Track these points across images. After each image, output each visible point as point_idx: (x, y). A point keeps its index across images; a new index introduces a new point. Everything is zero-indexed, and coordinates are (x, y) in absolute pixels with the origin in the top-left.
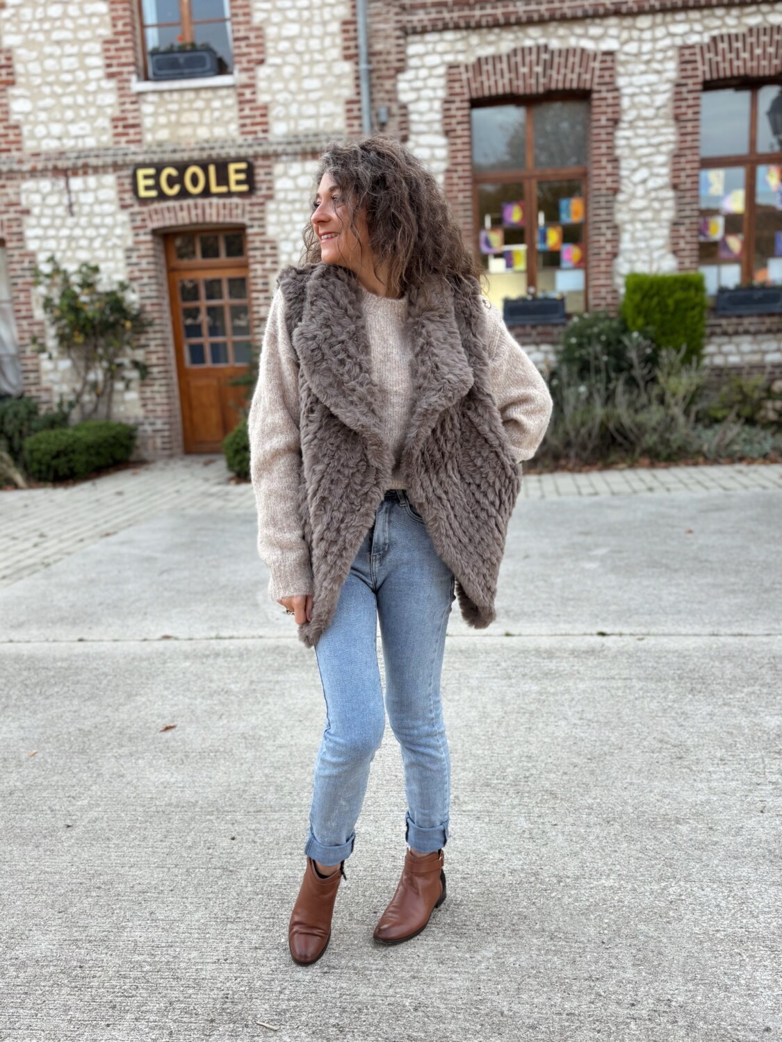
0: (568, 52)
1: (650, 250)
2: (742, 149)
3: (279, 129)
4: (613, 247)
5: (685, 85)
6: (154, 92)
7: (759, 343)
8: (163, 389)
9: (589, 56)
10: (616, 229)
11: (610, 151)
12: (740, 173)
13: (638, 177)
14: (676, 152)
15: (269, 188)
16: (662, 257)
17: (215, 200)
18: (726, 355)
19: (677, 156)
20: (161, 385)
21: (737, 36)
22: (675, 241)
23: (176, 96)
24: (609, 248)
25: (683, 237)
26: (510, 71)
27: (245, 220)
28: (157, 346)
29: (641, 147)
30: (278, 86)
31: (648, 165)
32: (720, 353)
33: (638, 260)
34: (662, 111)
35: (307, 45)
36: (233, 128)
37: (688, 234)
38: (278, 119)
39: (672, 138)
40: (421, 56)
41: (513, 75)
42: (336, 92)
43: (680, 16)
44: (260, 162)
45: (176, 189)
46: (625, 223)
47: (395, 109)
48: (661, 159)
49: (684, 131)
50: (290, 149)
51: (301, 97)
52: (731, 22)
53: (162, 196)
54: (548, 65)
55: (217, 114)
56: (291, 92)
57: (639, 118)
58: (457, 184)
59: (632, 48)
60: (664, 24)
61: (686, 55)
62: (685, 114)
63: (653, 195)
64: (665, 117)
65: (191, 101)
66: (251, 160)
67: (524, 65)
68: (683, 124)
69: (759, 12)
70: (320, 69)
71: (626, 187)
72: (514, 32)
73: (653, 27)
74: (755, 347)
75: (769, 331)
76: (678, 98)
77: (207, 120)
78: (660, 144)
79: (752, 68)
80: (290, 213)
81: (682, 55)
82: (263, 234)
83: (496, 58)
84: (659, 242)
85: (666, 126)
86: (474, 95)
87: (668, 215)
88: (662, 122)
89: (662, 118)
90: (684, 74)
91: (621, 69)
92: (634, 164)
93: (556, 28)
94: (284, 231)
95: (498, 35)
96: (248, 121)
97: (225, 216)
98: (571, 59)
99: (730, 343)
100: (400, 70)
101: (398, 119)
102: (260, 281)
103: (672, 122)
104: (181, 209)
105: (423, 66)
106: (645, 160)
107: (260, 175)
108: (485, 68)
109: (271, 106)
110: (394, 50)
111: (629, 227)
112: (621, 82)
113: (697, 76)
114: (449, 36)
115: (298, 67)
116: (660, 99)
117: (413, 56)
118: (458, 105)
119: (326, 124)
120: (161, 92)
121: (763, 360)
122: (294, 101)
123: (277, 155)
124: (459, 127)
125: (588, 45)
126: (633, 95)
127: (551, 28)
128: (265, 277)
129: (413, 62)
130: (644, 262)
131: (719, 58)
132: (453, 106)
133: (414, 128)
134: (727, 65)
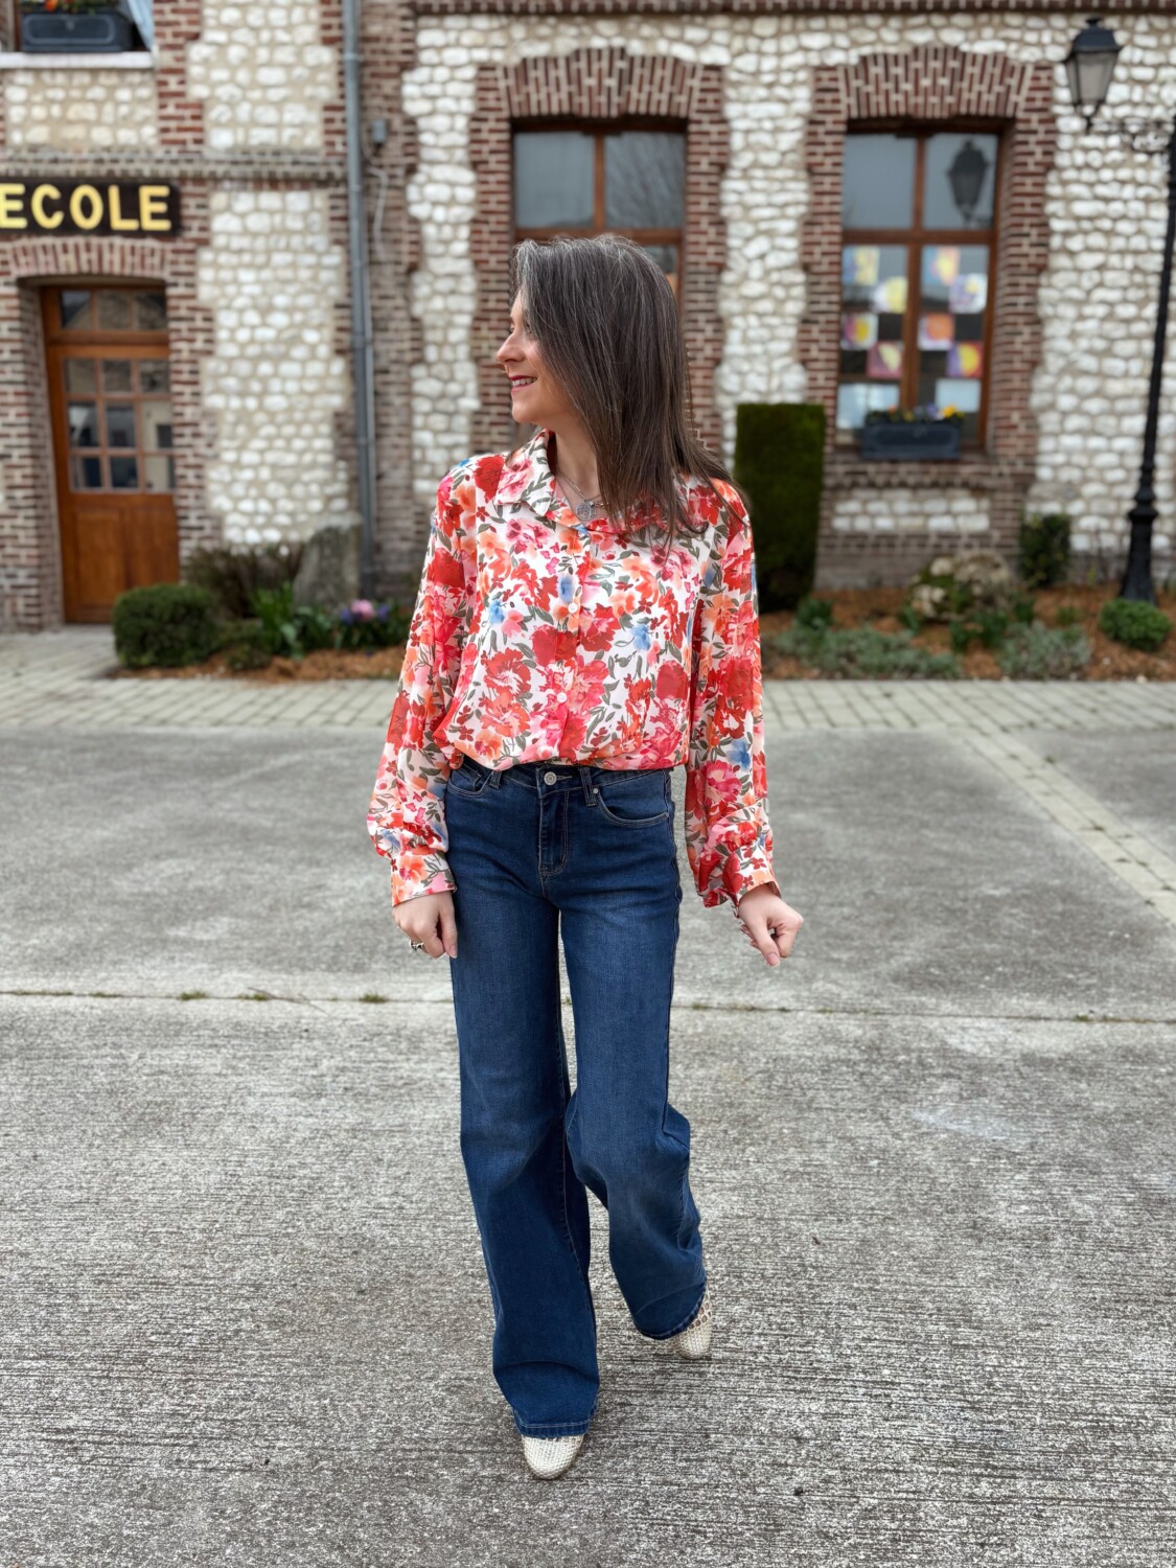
0: (655, 62)
1: (769, 357)
2: (902, 220)
3: (221, 140)
4: (715, 350)
5: (822, 123)
6: (27, 70)
7: (921, 501)
8: (31, 523)
9: (684, 69)
10: (720, 323)
11: (713, 209)
12: (900, 254)
13: (754, 248)
14: (808, 218)
15: (203, 229)
16: (785, 369)
17: (118, 241)
18: (873, 516)
19: (808, 223)
20: (27, 518)
21: (896, 57)
22: (805, 346)
23: (60, 78)
24: (708, 351)
25: (816, 341)
26: (569, 82)
27: (166, 275)
28: (22, 457)
29: (758, 206)
30: (220, 74)
31: (770, 234)
32: (865, 513)
33: (751, 371)
34: (791, 157)
35: (266, 17)
36: (149, 132)
37: (823, 337)
38: (218, 124)
39: (803, 197)
40: (439, 49)
41: (574, 88)
42: (309, 91)
43: (817, 23)
44: (189, 188)
45: (57, 219)
46: (732, 315)
47: (397, 123)
48: (788, 226)
49: (819, 188)
50: (235, 171)
51: (256, 94)
52: (889, 37)
53: (34, 229)
54: (625, 78)
55: (124, 110)
56: (240, 86)
57: (756, 164)
58: (488, 242)
59: (747, 63)
60: (795, 32)
61: (824, 80)
62: (822, 164)
63: (775, 277)
64: (793, 166)
65: (84, 88)
66: (175, 183)
67: (590, 74)
68: (818, 179)
69: (928, 25)
70: (284, 55)
71: (736, 262)
72: (578, 25)
73: (778, 35)
74: (915, 507)
75: (935, 485)
76: (811, 140)
77: (108, 117)
78: (786, 205)
79: (916, 105)
80: (234, 268)
81: (819, 80)
82: (193, 297)
83: (550, 61)
84: (785, 346)
85: (795, 179)
86: (516, 112)
87: (795, 307)
88: (789, 173)
89: (789, 167)
90: (821, 107)
91: (731, 93)
92: (749, 230)
93: (639, 25)
94: (224, 295)
95: (554, 27)
96: (172, 124)
97: (133, 266)
98: (658, 73)
99: (879, 499)
100: (407, 67)
101: (402, 139)
102: (186, 367)
103: (803, 174)
104: (65, 250)
105: (441, 64)
106: (764, 226)
107: (190, 206)
108: (532, 74)
109: (208, 104)
110: (398, 36)
111: (738, 321)
112: (732, 110)
113: (838, 112)
114: (481, 22)
115: (252, 50)
116: (788, 140)
117: (426, 48)
118: (492, 124)
119: (293, 138)
120: (37, 71)
121: (925, 526)
122: (245, 99)
123: (215, 180)
124: (493, 158)
125: (685, 53)
126: (748, 132)
127: (632, 23)
128: (194, 362)
129: (426, 56)
130: (760, 374)
131: (871, 88)
132: (485, 126)
133: (426, 154)
134: (882, 99)
